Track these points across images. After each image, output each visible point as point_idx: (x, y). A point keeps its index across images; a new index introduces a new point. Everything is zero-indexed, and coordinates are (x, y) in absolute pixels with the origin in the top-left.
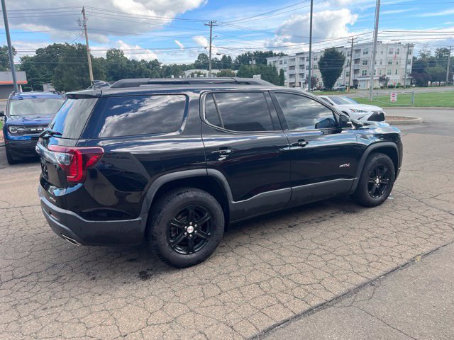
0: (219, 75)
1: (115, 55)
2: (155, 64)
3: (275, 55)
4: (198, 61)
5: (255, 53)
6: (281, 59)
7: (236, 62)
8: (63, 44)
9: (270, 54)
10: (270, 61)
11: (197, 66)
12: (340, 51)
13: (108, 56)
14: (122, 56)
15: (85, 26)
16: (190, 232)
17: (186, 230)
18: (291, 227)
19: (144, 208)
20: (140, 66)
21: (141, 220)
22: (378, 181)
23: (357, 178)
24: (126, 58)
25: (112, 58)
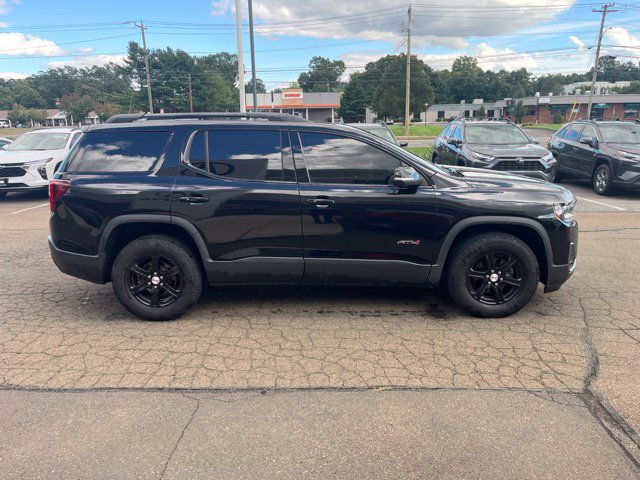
0: (625, 91)
1: (464, 67)
8: (398, 55)
13: (454, 67)
14: (474, 65)
15: (409, 31)
16: (154, 282)
17: (150, 280)
18: (320, 312)
19: (101, 246)
20: (497, 80)
21: (98, 258)
22: (494, 277)
23: (438, 266)
24: (480, 69)
25: (460, 69)
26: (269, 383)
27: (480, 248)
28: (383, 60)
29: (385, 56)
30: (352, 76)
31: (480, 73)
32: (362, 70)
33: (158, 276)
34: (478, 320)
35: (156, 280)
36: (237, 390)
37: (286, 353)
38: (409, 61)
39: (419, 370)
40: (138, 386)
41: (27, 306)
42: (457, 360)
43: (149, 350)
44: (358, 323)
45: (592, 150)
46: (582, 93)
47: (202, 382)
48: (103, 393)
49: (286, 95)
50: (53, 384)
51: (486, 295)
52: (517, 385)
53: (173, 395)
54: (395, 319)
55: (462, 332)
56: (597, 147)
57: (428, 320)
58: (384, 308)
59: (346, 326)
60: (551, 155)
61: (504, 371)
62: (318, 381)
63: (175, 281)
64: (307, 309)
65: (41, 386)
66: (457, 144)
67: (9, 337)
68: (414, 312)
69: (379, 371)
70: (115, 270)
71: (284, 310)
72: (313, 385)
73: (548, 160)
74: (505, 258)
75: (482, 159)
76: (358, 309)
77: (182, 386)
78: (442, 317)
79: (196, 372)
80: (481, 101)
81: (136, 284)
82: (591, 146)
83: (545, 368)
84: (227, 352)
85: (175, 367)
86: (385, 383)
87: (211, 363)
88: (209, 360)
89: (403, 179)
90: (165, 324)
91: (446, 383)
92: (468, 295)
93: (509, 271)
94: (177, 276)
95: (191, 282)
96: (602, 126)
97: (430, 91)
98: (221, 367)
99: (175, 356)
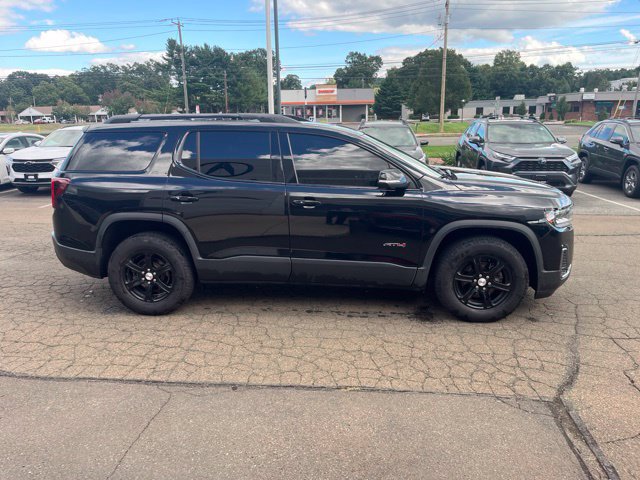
1: (506, 61)
2: (566, 70)
13: (496, 60)
14: (517, 59)
15: (445, 24)
16: (148, 278)
17: (144, 276)
18: (309, 312)
19: (98, 242)
20: (540, 75)
21: (96, 253)
22: (482, 282)
23: (425, 268)
24: (523, 63)
25: (502, 64)
26: (242, 380)
27: (467, 252)
28: (421, 54)
29: (423, 51)
30: (389, 72)
31: (523, 67)
32: (399, 66)
33: (151, 272)
34: (466, 324)
35: (149, 276)
36: (211, 385)
37: (266, 350)
38: (445, 56)
39: (392, 372)
40: (118, 377)
41: (34, 297)
42: (433, 364)
43: (137, 344)
44: (344, 323)
45: (622, 150)
46: (629, 89)
47: (180, 376)
48: (84, 383)
49: (320, 92)
50: (42, 373)
51: (473, 299)
52: (487, 390)
53: (148, 388)
54: (380, 321)
55: (445, 336)
56: (627, 148)
57: (415, 323)
58: (373, 309)
59: (332, 325)
60: (576, 156)
61: (479, 376)
62: (289, 380)
63: (167, 278)
64: (296, 307)
65: (30, 373)
66: (479, 142)
67: (12, 326)
68: (401, 314)
69: (352, 372)
70: (110, 266)
71: (275, 308)
72: (284, 383)
73: (572, 159)
74: (494, 262)
75: (503, 159)
76: (347, 309)
77: (159, 379)
78: (428, 320)
79: (176, 366)
80: (522, 97)
81: (132, 279)
82: (622, 146)
83: (520, 375)
84: (210, 347)
85: (157, 361)
86: (355, 383)
87: (194, 358)
88: (191, 354)
89: (387, 182)
90: (158, 318)
91: (415, 385)
92: (455, 299)
93: (498, 276)
94: (170, 272)
95: (182, 279)
96: (635, 125)
97: (468, 87)
98: (201, 362)
99: (160, 349)
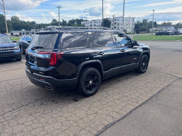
1: (14, 19)
2: (33, 23)
3: (84, 21)
4: (52, 22)
5: (76, 20)
6: (86, 22)
7: (68, 23)
9: (82, 20)
10: (82, 23)
11: (52, 24)
12: (109, 20)
13: (12, 19)
14: (18, 19)
15: (3, 6)
16: (91, 83)
17: (89, 83)
20: (27, 24)
21: (76, 79)
22: (144, 64)
23: (138, 63)
24: (20, 21)
25: (14, 20)
31: (21, 22)
33: (91, 81)
40: (135, 107)
80: (24, 30)
92: (141, 69)
99: (121, 99)
